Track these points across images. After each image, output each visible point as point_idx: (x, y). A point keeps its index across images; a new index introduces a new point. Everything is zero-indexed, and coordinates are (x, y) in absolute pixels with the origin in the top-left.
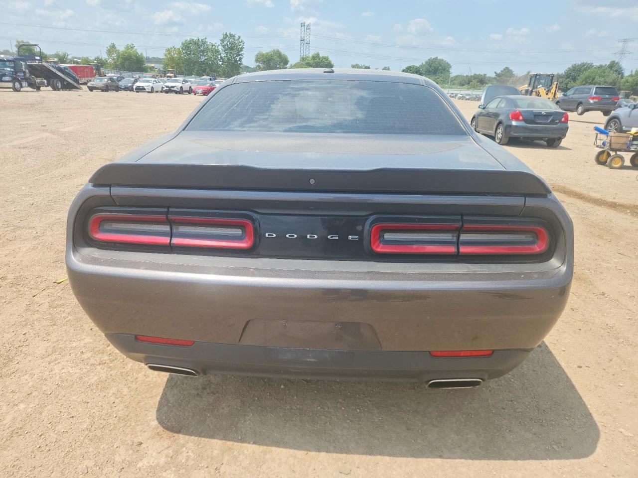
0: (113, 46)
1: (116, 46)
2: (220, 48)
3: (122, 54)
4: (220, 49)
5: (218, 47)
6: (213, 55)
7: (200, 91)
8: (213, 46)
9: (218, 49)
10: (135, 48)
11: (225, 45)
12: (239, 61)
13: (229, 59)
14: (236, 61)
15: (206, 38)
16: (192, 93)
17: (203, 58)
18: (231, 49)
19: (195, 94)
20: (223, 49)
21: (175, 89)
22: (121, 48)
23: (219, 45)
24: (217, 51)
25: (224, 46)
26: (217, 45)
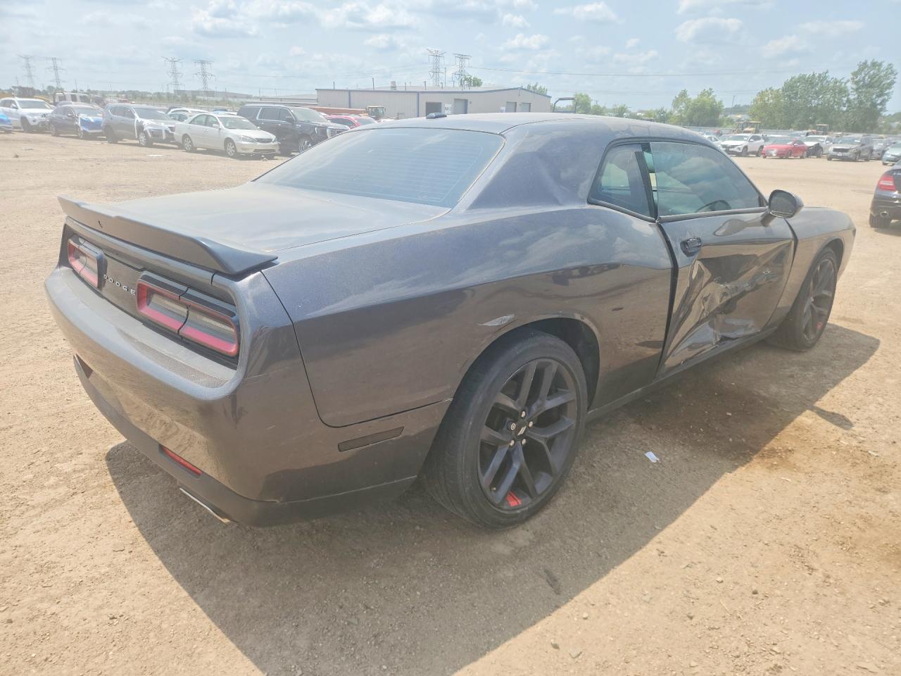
0: (684, 94)
1: (688, 93)
2: (849, 85)
3: (694, 104)
4: (849, 88)
5: (845, 83)
6: (834, 97)
7: (774, 153)
8: (836, 82)
9: (846, 87)
10: (713, 94)
11: (859, 81)
12: (881, 104)
13: (861, 102)
14: (874, 105)
15: (827, 72)
16: (762, 156)
17: (815, 102)
18: (870, 85)
19: (765, 157)
20: (855, 86)
21: (735, 149)
22: (693, 96)
23: (848, 81)
24: (843, 91)
25: (857, 83)
26: (845, 81)
